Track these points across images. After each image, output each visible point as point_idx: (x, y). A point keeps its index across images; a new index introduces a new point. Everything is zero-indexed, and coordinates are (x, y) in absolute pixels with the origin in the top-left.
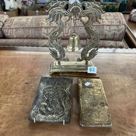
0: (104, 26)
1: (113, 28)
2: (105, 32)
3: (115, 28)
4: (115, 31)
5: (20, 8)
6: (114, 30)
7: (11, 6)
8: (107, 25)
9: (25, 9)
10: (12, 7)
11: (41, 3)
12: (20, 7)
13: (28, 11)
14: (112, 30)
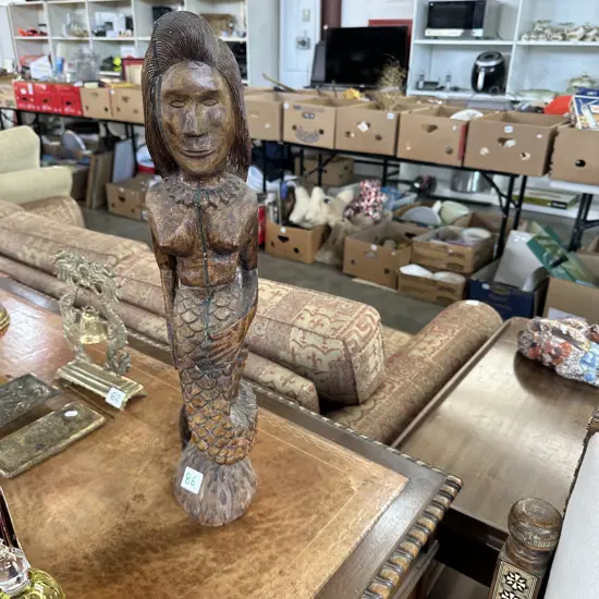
0: (293, 329)
1: (310, 339)
2: (292, 344)
3: (318, 342)
4: (314, 350)
5: (332, 224)
6: (313, 345)
7: (307, 212)
8: (300, 329)
9: (342, 230)
10: (308, 217)
11: (413, 222)
12: (334, 220)
13: (347, 238)
14: (308, 346)
